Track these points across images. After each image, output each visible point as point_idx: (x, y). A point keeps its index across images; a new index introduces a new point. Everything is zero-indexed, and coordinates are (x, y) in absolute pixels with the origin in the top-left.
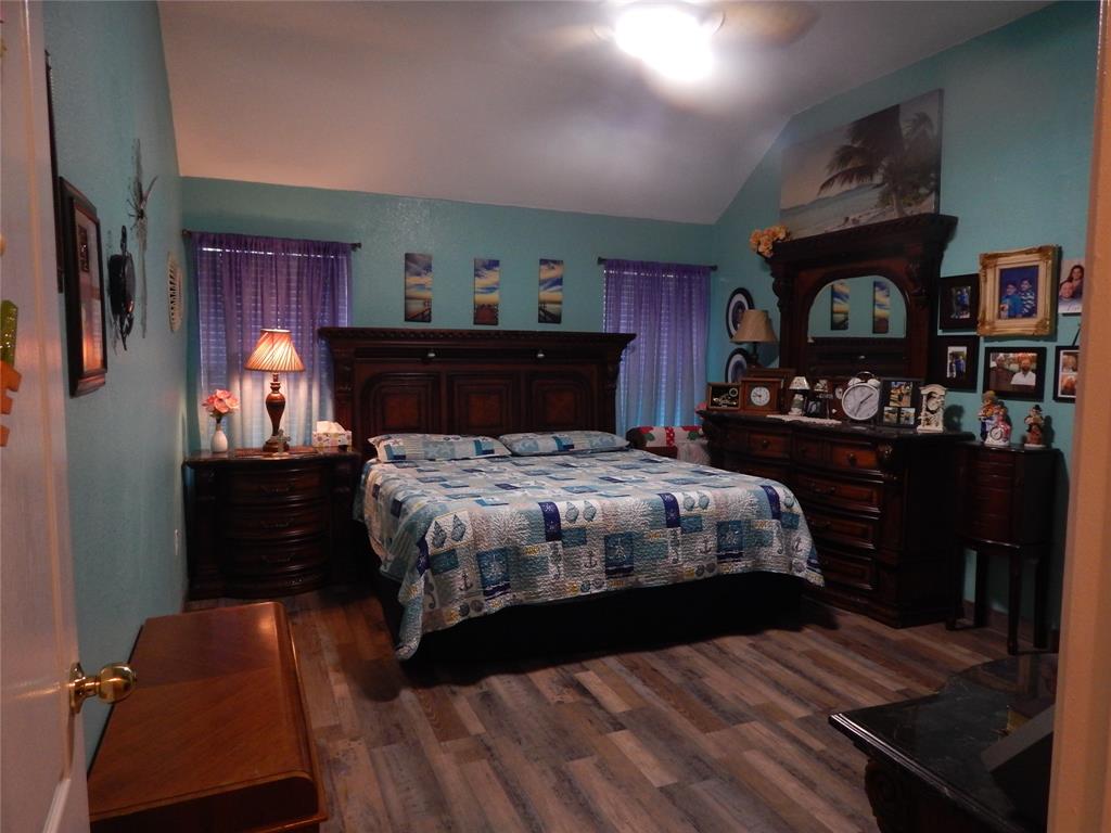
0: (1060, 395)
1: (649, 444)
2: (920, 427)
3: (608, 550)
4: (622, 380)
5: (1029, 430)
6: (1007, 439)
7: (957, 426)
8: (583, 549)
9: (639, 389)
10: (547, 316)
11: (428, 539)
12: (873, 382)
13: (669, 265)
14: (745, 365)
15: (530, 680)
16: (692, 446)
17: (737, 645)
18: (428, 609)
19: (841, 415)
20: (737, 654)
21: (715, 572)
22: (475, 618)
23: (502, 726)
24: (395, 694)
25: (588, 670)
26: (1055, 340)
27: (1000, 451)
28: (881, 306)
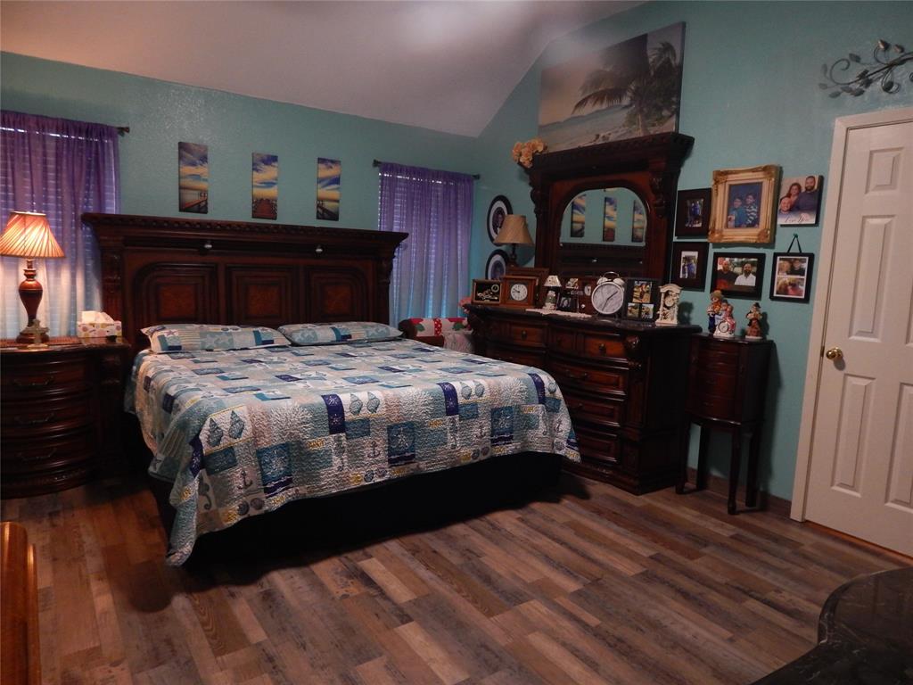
0: (775, 295)
1: (420, 334)
2: (658, 321)
3: (391, 440)
4: (395, 275)
5: (750, 325)
6: (732, 332)
7: (687, 320)
8: (367, 440)
9: (410, 283)
10: (324, 214)
11: (203, 437)
12: (618, 281)
13: (438, 172)
14: (504, 264)
15: (313, 573)
16: (458, 336)
17: (507, 520)
18: (203, 511)
19: (590, 310)
20: (509, 529)
21: (489, 455)
22: (255, 516)
23: (284, 630)
24: (166, 602)
25: (370, 557)
26: (773, 247)
27: (726, 342)
28: (610, 218)
